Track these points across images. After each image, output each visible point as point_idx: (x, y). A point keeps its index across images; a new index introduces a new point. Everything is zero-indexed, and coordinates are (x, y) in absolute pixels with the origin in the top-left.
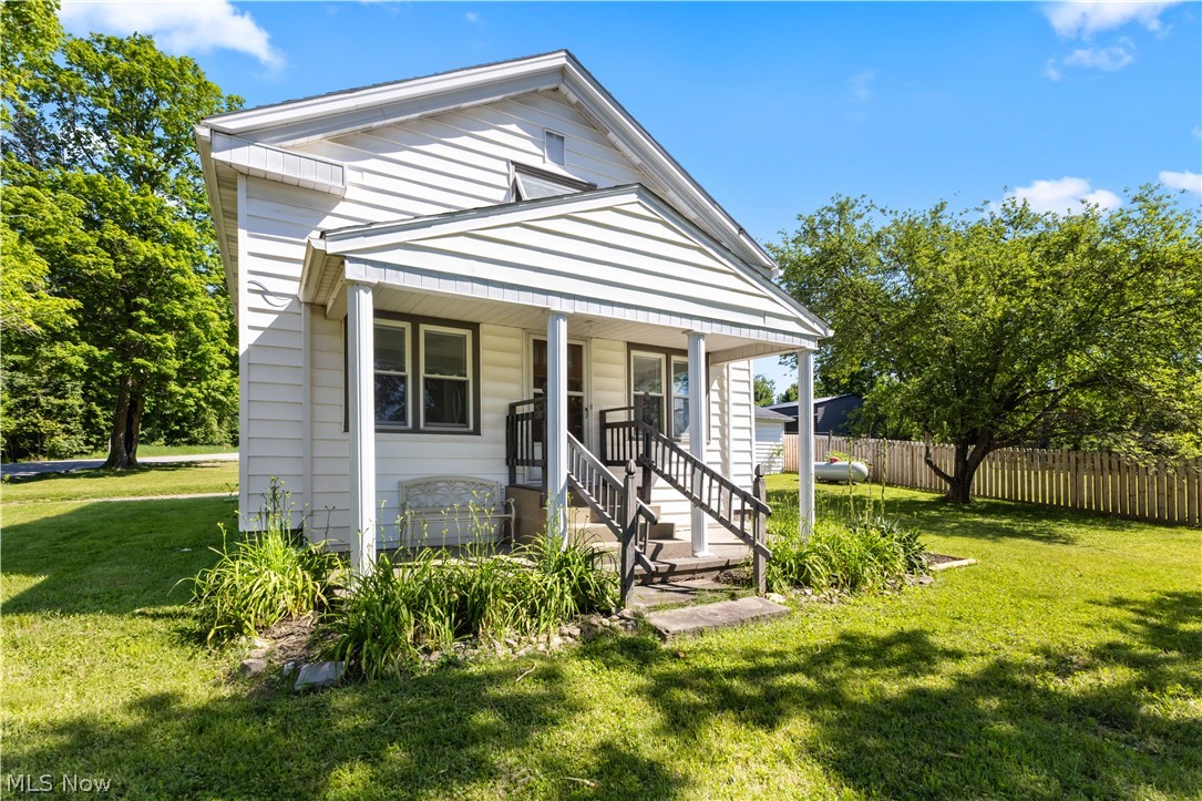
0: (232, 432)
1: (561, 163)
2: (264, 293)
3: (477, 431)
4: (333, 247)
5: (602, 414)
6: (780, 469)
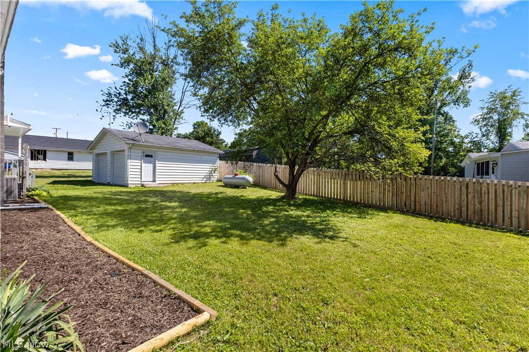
6: (216, 179)
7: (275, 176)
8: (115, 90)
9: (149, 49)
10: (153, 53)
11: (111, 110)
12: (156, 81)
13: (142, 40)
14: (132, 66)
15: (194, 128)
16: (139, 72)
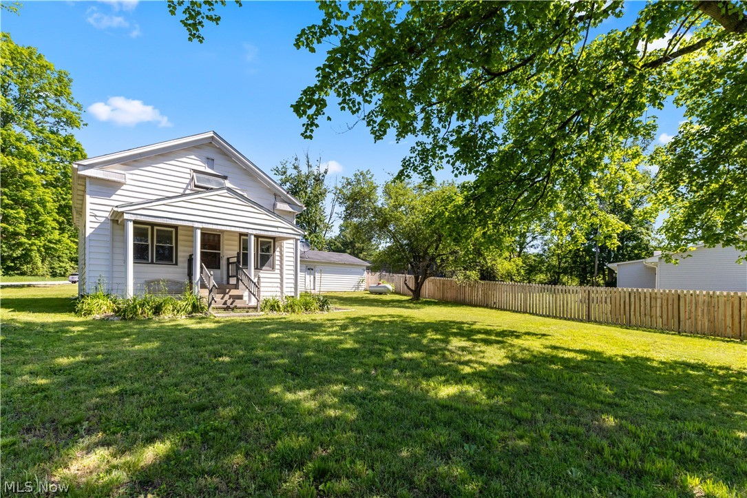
0: (51, 268)
1: (212, 169)
2: (95, 216)
3: (176, 264)
4: (120, 210)
5: (228, 259)
6: (364, 288)
7: (406, 284)
9: (304, 168)
10: (307, 173)
12: (309, 197)
13: (296, 159)
14: (288, 184)
15: (341, 230)
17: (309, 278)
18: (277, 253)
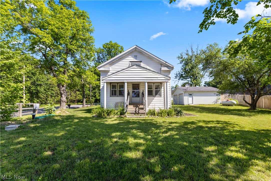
1: (136, 59)
2: (103, 83)
6: (220, 103)
7: (244, 100)
8: (179, 72)
9: (190, 54)
10: (191, 55)
11: (177, 79)
12: (193, 65)
13: (187, 51)
14: (184, 62)
16: (186, 64)
17: (190, 99)
18: (162, 89)
